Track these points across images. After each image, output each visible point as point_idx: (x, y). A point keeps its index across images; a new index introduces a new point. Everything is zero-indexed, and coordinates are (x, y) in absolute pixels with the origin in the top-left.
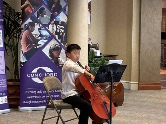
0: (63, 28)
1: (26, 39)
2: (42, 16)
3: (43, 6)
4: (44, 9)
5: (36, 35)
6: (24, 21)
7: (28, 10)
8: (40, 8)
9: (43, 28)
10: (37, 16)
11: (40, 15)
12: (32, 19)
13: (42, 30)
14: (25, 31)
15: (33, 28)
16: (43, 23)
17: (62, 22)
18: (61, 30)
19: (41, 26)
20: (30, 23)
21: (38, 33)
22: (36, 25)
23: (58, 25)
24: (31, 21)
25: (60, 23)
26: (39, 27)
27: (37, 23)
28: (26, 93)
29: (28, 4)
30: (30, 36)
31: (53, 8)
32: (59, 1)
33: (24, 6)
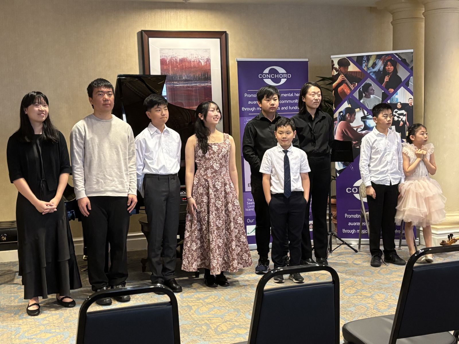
0: (405, 113)
1: (342, 135)
4: (370, 85)
6: (337, 108)
7: (342, 89)
8: (362, 85)
9: (370, 117)
10: (358, 99)
11: (364, 95)
12: (350, 104)
13: (368, 119)
14: (340, 121)
15: (353, 116)
16: (369, 108)
17: (401, 104)
18: (401, 117)
19: (366, 112)
20: (347, 109)
21: (362, 123)
22: (358, 111)
23: (396, 110)
24: (350, 106)
25: (399, 106)
26: (363, 115)
27: (358, 109)
28: (346, 217)
29: (343, 80)
30: (348, 130)
31: (385, 83)
32: (395, 71)
33: (337, 83)
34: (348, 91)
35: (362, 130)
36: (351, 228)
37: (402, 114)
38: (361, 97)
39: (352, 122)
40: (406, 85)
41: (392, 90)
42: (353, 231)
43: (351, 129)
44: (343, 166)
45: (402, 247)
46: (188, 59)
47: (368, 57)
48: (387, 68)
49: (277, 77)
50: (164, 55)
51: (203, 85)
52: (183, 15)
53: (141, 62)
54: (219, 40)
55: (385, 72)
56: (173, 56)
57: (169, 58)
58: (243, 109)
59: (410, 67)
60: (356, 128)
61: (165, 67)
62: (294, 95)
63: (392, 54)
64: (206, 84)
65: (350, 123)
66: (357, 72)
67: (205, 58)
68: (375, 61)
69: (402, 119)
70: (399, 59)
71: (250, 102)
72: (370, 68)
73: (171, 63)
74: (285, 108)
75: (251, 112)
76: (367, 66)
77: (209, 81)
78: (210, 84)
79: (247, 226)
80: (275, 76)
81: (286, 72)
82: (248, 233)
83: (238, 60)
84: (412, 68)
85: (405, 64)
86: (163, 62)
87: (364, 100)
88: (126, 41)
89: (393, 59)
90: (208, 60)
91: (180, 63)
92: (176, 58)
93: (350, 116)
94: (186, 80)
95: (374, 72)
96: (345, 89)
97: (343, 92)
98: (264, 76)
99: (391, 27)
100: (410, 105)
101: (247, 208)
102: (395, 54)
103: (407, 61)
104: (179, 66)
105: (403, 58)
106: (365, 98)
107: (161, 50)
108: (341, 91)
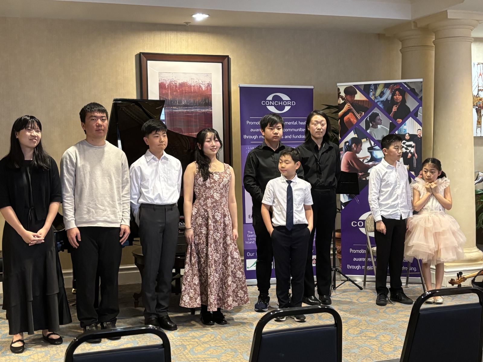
0: (413, 144)
1: (348, 166)
2: (373, 128)
3: (376, 110)
4: (378, 115)
5: (364, 158)
6: (343, 138)
7: (349, 118)
9: (377, 147)
10: (365, 129)
11: (371, 125)
12: (356, 134)
13: (375, 150)
14: (346, 151)
15: (359, 146)
16: (377, 139)
17: (410, 135)
18: (410, 148)
19: (373, 143)
20: (353, 139)
21: (369, 154)
23: (404, 141)
24: (356, 136)
25: (407, 137)
26: (370, 146)
27: (365, 140)
28: (351, 252)
29: (349, 109)
30: (354, 161)
31: (393, 113)
32: (404, 101)
33: (343, 112)
34: (354, 121)
35: (369, 162)
36: (356, 264)
37: (410, 146)
38: (368, 127)
39: (358, 153)
40: (415, 115)
41: (400, 121)
42: (358, 267)
43: (357, 160)
44: (349, 199)
45: (409, 285)
46: (189, 84)
47: (376, 86)
48: (395, 97)
49: (281, 104)
50: (163, 79)
51: (204, 111)
52: (184, 38)
53: (139, 85)
54: (221, 64)
55: (392, 102)
56: (172, 80)
57: (168, 82)
58: (245, 137)
59: (419, 97)
60: (362, 159)
61: (164, 92)
62: (298, 123)
63: (401, 83)
64: (207, 110)
65: (357, 155)
66: (364, 101)
67: (206, 83)
68: (382, 90)
69: (410, 151)
70: (408, 88)
71: (252, 130)
72: (377, 97)
73: (170, 87)
74: (289, 137)
75: (253, 140)
76: (374, 95)
77: (210, 107)
78: (211, 110)
79: (247, 260)
80: (278, 103)
81: (290, 100)
82: (248, 268)
83: (240, 86)
84: (421, 98)
85: (414, 93)
86: (162, 86)
87: (371, 130)
88: (123, 64)
89: (401, 88)
90: (209, 86)
91: (179, 88)
92: (176, 82)
93: (356, 147)
94: (185, 106)
95: (382, 102)
96: (352, 118)
97: (349, 121)
98: (267, 103)
99: (401, 55)
100: (418, 136)
101: (247, 241)
102: (404, 83)
103: (416, 91)
104: (178, 91)
105: (412, 87)
106: (372, 128)
107: (160, 73)
108: (347, 121)
